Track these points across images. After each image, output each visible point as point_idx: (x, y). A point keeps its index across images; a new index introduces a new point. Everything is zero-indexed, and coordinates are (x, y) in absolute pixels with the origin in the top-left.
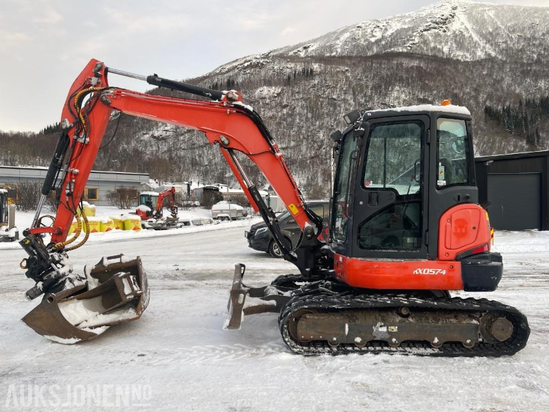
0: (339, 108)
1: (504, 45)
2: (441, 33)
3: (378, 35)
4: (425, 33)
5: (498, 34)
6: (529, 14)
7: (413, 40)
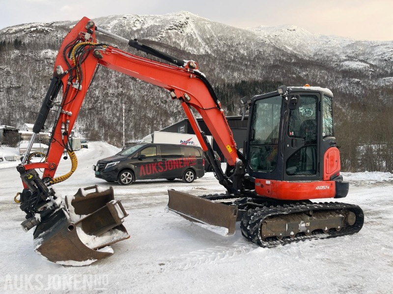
0: (110, 74)
1: (216, 48)
2: (179, 33)
3: (139, 26)
4: (169, 31)
5: (212, 40)
6: (230, 30)
7: (161, 34)
